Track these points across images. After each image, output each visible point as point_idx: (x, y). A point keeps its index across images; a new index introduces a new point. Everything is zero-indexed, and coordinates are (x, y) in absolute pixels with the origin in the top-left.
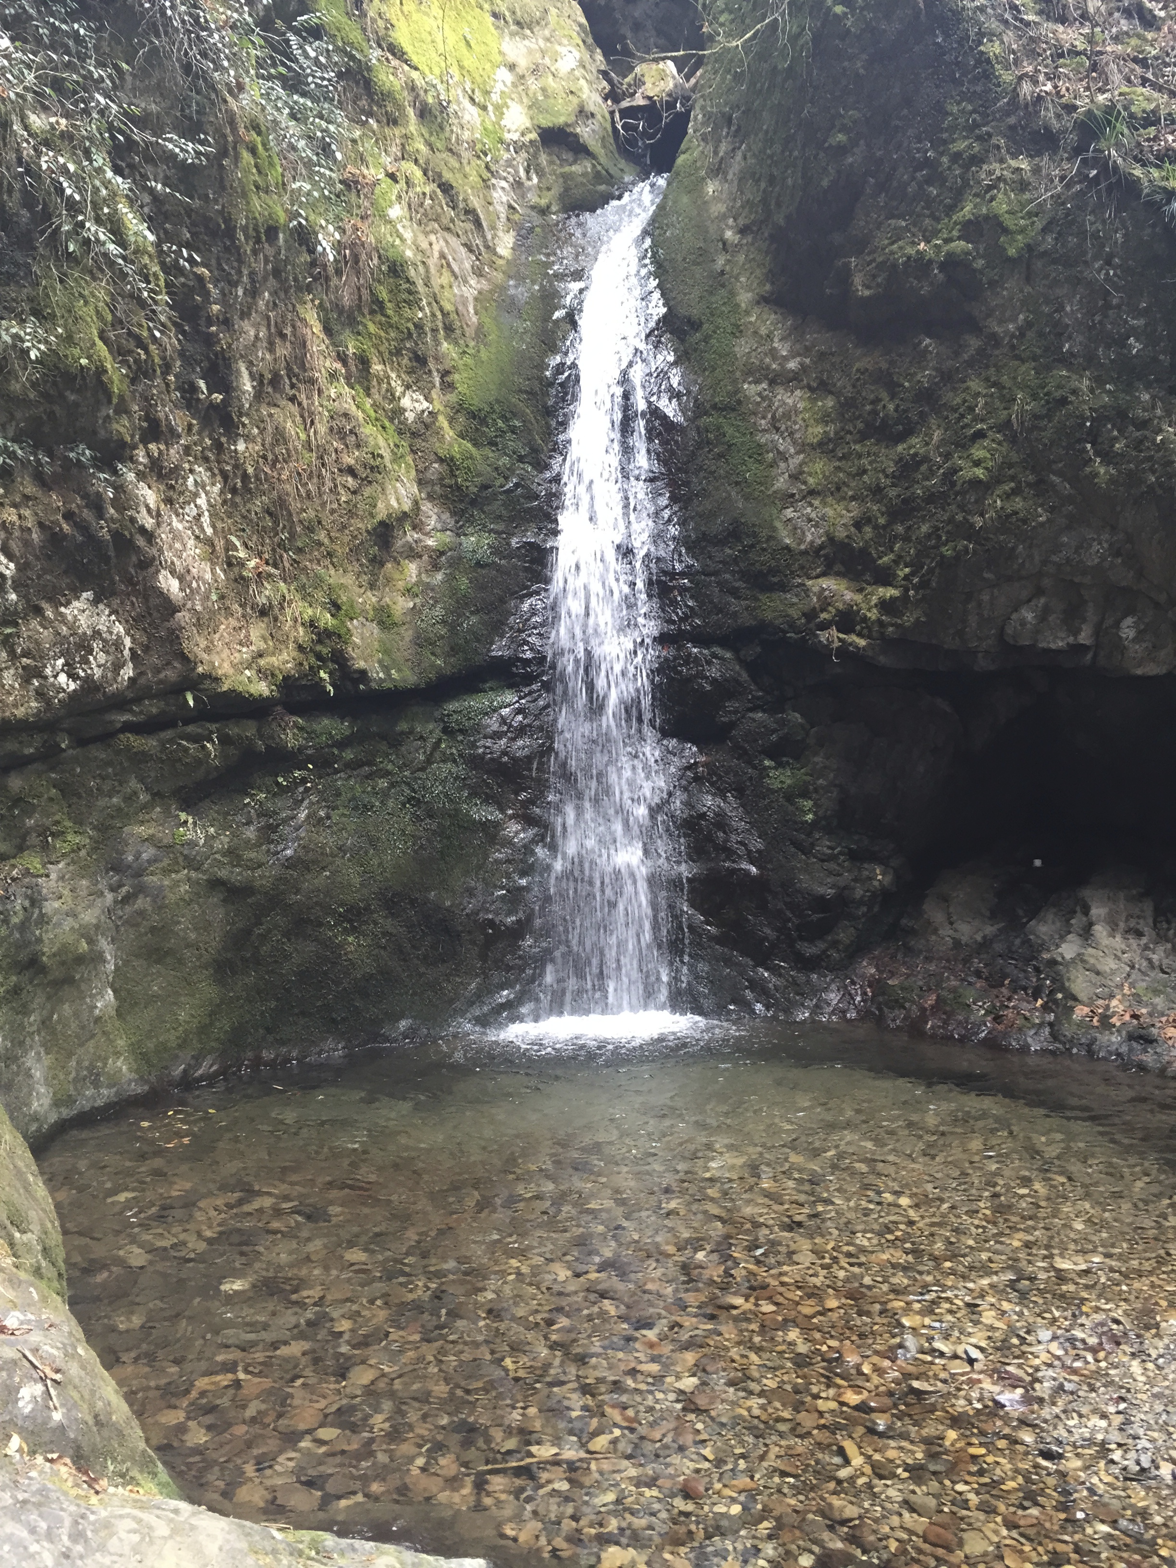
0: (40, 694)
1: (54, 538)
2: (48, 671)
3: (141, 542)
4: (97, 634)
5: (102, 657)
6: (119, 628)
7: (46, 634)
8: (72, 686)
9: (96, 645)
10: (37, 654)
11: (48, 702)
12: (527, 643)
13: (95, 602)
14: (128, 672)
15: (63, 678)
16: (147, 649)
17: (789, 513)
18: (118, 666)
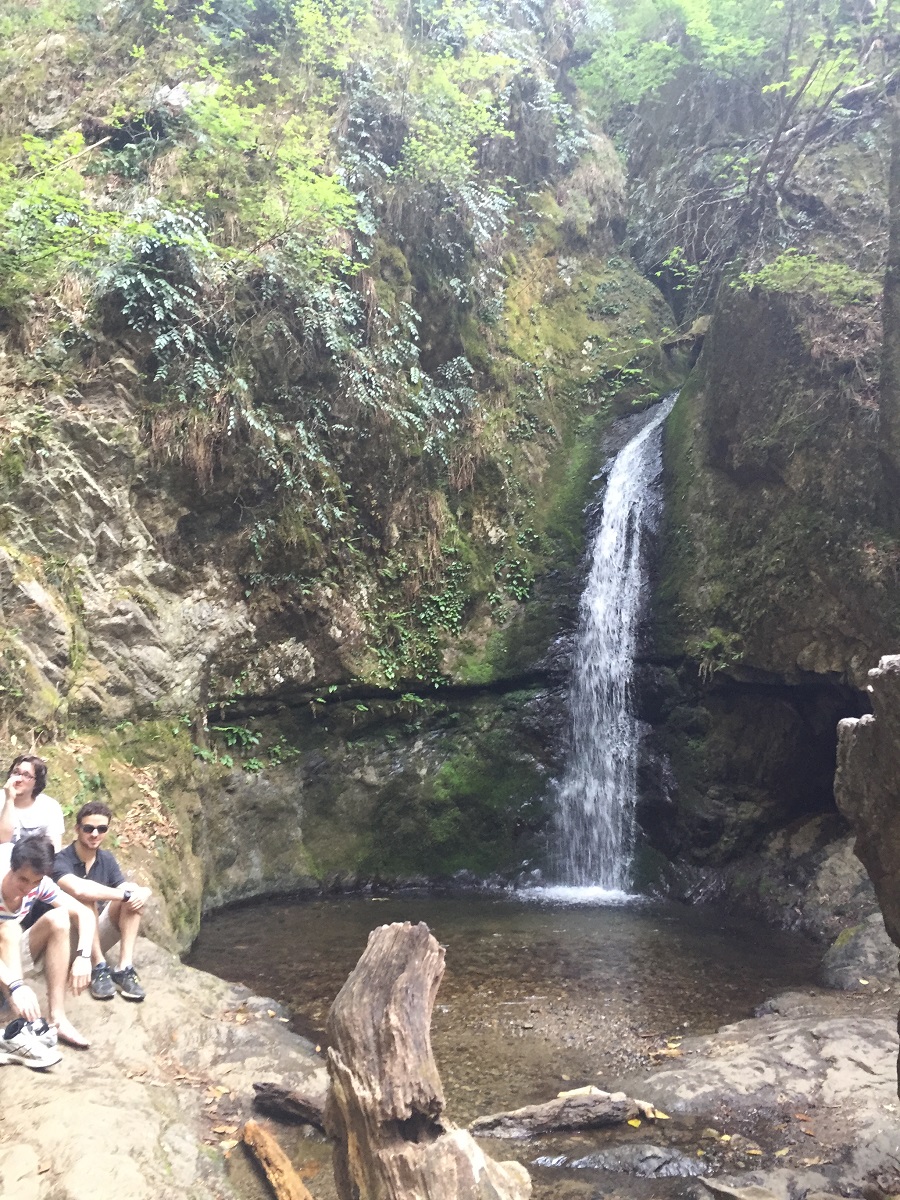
0: (266, 684)
1: (276, 614)
2: (271, 673)
3: (321, 614)
4: (295, 656)
5: (297, 667)
6: (308, 653)
7: (269, 656)
8: (282, 680)
9: (295, 662)
10: (264, 665)
11: (270, 687)
12: (556, 662)
13: (297, 642)
14: (312, 674)
15: (278, 677)
16: (323, 663)
17: (702, 589)
18: (306, 671)
